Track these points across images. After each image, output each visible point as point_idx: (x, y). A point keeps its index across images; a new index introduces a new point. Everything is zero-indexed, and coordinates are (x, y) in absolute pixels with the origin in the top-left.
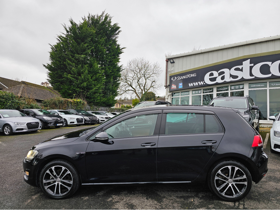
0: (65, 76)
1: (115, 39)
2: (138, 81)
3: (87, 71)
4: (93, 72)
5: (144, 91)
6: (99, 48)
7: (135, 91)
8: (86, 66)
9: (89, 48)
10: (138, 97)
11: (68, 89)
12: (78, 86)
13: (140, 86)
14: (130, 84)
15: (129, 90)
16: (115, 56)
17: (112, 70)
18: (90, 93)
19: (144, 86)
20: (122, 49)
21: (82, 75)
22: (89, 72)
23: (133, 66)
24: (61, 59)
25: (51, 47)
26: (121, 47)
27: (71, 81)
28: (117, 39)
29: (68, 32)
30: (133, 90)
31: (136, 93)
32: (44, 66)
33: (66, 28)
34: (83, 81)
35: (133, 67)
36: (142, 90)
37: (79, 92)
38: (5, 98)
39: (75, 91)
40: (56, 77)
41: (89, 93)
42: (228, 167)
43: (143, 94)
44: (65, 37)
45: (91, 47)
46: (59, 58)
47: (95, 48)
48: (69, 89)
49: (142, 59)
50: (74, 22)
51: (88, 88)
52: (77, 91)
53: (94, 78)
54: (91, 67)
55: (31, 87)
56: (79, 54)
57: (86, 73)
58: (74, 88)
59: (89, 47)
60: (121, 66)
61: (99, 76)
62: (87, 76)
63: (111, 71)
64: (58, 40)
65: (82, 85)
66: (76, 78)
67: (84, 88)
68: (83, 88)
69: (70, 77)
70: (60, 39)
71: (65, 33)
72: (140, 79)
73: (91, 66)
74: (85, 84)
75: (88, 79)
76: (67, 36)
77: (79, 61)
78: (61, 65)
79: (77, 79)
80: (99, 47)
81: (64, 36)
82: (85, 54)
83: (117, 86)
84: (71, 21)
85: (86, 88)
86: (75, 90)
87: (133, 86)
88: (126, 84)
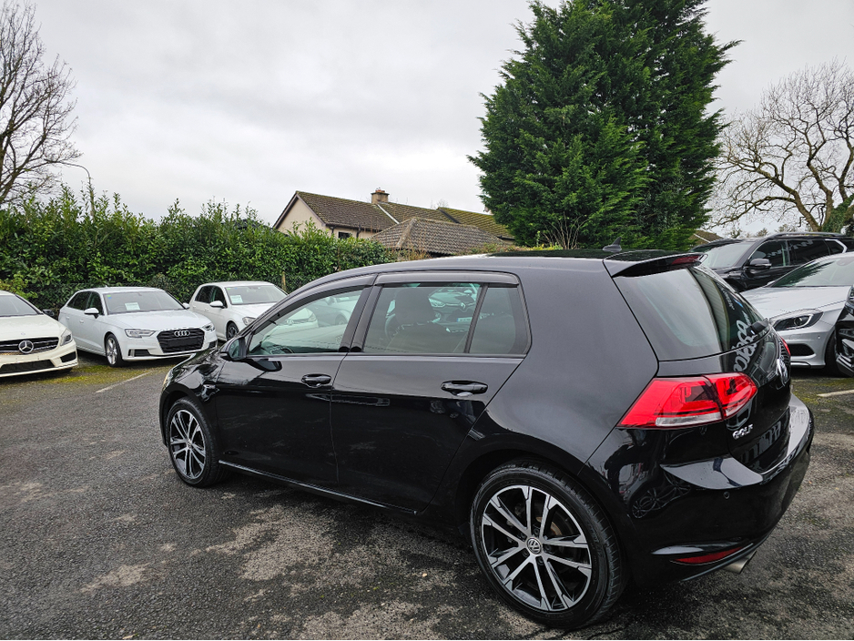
0: (517, 179)
1: (696, 20)
2: (811, 157)
3: (579, 157)
4: (600, 156)
5: (843, 193)
6: (628, 69)
7: (797, 201)
8: (577, 139)
9: (590, 78)
10: (811, 220)
11: (527, 219)
12: (553, 204)
13: (817, 178)
14: (773, 175)
15: (769, 199)
16: (691, 81)
17: (676, 138)
18: (590, 225)
19: (839, 176)
20: (726, 48)
21: (564, 169)
22: (588, 157)
23: (788, 103)
24: (506, 131)
25: (486, 101)
26: (718, 43)
27: (535, 195)
28: (703, 19)
29: (529, 43)
30: (787, 195)
31: (801, 208)
32: (471, 159)
33: (523, 34)
34: (567, 188)
35: (787, 108)
36: (829, 194)
37: (557, 225)
38: (363, 254)
39: (545, 223)
40: (499, 187)
41: (586, 224)
42: (521, 489)
43: (835, 205)
44: (523, 61)
45: (595, 74)
46: (503, 129)
47: (612, 74)
48: (530, 218)
49: (828, 66)
50: (545, 7)
51: (584, 209)
52: (552, 221)
53: (603, 174)
54: (595, 140)
55: (433, 222)
56: (556, 105)
57: (577, 162)
58: (543, 214)
59: (590, 75)
60: (716, 115)
61: (621, 166)
62: (580, 171)
63: (672, 141)
64: (505, 75)
65: (564, 202)
66: (547, 181)
67: (573, 209)
68: (569, 211)
69: (530, 182)
70: (506, 72)
71: (523, 48)
72: (817, 150)
73: (594, 134)
74: (573, 198)
75: (583, 180)
76: (528, 56)
77: (558, 128)
78: (507, 149)
79: (550, 184)
80: (625, 66)
81: (520, 59)
82: (577, 101)
83: (704, 189)
84: (534, 7)
85: (579, 210)
86: (544, 218)
87: (785, 183)
88: (756, 175)
